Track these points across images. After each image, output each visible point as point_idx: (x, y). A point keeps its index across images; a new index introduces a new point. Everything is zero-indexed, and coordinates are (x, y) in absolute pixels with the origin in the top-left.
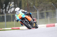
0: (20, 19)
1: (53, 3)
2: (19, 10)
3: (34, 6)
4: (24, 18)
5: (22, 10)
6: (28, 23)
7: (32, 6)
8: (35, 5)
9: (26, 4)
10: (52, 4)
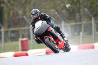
1: (57, 11)
3: (24, 17)
7: (20, 17)
8: (26, 15)
9: (11, 12)
10: (56, 13)
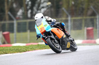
4: (49, 32)
5: (47, 17)
6: (55, 42)
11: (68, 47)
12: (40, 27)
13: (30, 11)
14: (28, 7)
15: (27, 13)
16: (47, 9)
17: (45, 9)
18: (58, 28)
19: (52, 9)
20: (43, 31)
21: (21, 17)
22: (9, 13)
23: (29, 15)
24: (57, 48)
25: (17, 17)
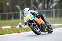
0: (28, 21)
2: (28, 11)
4: (33, 20)
11: (46, 30)
12: (27, 17)
13: (46, 5)
14: (45, 2)
15: (45, 6)
16: (57, 3)
17: (56, 3)
18: (39, 18)
19: (61, 4)
20: (28, 20)
21: (41, 8)
22: (34, 6)
23: (46, 7)
24: (38, 31)
25: (39, 8)
